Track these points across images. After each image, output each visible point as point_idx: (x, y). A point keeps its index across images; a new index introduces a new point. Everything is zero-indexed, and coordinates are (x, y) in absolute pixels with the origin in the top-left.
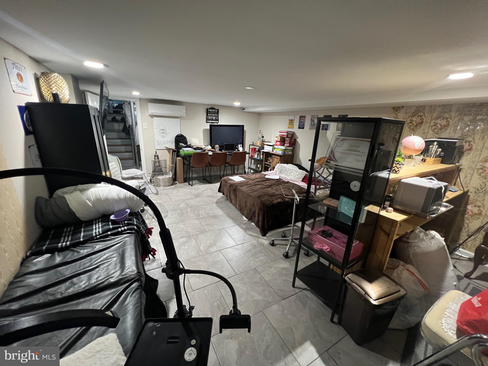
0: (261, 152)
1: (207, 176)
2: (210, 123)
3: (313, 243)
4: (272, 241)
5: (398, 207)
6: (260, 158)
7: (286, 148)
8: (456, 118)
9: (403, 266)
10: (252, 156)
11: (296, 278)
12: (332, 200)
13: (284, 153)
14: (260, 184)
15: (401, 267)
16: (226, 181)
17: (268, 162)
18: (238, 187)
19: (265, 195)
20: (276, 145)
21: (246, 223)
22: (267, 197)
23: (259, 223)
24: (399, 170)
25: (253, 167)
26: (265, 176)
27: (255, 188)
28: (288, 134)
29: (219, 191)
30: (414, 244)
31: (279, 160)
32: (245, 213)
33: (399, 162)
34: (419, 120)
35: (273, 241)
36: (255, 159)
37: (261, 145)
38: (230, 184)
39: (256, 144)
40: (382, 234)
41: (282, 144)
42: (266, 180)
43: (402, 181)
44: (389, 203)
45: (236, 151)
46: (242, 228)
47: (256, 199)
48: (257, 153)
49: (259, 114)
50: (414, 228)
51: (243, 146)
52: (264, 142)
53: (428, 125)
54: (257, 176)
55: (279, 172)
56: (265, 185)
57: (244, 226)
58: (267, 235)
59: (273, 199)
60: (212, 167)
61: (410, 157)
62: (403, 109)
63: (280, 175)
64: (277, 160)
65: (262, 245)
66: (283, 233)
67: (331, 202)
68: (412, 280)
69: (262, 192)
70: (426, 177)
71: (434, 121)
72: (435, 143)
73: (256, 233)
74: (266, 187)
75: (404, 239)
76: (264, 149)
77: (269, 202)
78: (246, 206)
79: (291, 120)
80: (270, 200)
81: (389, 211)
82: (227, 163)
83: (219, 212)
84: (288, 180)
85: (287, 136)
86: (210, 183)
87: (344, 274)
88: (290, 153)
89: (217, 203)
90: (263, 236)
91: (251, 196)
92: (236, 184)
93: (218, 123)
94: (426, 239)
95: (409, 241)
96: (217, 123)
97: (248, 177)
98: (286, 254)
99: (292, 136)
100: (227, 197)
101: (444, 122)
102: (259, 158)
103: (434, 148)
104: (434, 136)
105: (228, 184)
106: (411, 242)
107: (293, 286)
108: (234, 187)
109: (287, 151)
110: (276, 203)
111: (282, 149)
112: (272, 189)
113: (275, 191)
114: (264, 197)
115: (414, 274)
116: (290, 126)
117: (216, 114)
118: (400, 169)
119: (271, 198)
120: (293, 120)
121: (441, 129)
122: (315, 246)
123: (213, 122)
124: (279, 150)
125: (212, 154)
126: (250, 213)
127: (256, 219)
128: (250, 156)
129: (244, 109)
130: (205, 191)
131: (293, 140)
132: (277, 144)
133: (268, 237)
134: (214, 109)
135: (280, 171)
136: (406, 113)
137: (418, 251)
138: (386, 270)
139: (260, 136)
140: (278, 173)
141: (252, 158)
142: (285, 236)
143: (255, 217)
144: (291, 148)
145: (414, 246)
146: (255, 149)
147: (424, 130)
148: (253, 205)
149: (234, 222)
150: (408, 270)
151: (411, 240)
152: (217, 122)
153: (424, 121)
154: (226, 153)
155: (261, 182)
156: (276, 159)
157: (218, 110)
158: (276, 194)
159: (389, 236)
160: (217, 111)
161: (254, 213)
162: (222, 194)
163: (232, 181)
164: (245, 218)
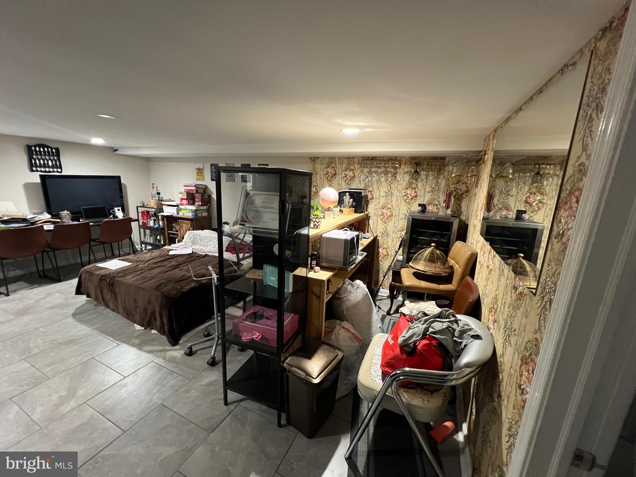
0: (160, 217)
1: (49, 270)
2: (41, 171)
3: (241, 335)
4: (188, 348)
5: (324, 264)
6: (159, 225)
7: (198, 208)
8: (359, 170)
9: (340, 325)
10: (144, 224)
11: (228, 391)
12: (255, 272)
13: (195, 215)
14: (159, 266)
15: (337, 328)
16: (90, 273)
17: (174, 229)
18: (116, 279)
19: (169, 281)
20: (182, 205)
21: (141, 335)
22: (171, 285)
23: (164, 327)
24: (319, 225)
25: (150, 240)
26: (168, 253)
27: (149, 274)
28: (197, 189)
29: (79, 292)
30: (345, 298)
31: (189, 225)
32: (137, 317)
33: (318, 216)
34: (333, 172)
35: (191, 348)
36: (150, 228)
37: (157, 206)
38: (99, 277)
39: (148, 204)
40: (314, 298)
41: (191, 202)
42: (169, 259)
43: (323, 235)
44: (316, 261)
45: (111, 218)
46: (133, 345)
47: (153, 291)
48: (153, 218)
49: (148, 160)
50: (343, 281)
51: (123, 210)
52: (163, 200)
53: (341, 176)
54: (155, 254)
55: (192, 243)
56: (168, 266)
57: (137, 341)
58: (181, 342)
59: (183, 285)
60: (56, 252)
61: (329, 209)
62: (319, 159)
63: (193, 247)
64: (187, 226)
65: (173, 360)
66: (206, 330)
67: (256, 274)
68: (349, 338)
69: (162, 278)
70: (342, 228)
71: (344, 172)
72: (347, 194)
73: (160, 345)
74: (170, 268)
75: (337, 296)
76: (163, 212)
77: (175, 292)
78: (136, 307)
79: (199, 169)
80: (177, 289)
81: (316, 271)
82: (94, 240)
83: (82, 330)
84: (207, 252)
85: (197, 191)
86: (58, 280)
87: (282, 360)
88: (205, 214)
89: (74, 315)
90: (173, 345)
91: (142, 289)
92: (113, 274)
93: (61, 172)
94: (353, 290)
95: (341, 297)
96: (58, 172)
97: (138, 258)
98: (211, 360)
99: (204, 191)
100: (97, 299)
101: (351, 174)
102: (157, 226)
103: (347, 198)
104: (347, 187)
105: (95, 277)
106: (343, 297)
107: (226, 404)
108: (109, 280)
109: (199, 212)
110: (187, 290)
111: (191, 210)
112: (180, 270)
113: (185, 273)
114: (166, 285)
115: (349, 330)
116: (198, 176)
117: (53, 155)
118: (319, 223)
119: (179, 285)
120: (202, 169)
121: (350, 180)
122: (243, 338)
123: (47, 170)
124: (188, 211)
125: (52, 229)
126: (147, 316)
127: (158, 322)
128: (141, 224)
129: (117, 150)
130: (44, 298)
131: (206, 196)
132: (182, 202)
133: (181, 344)
134: (48, 147)
135: (192, 241)
136: (322, 164)
137: (349, 304)
138: (325, 336)
139: (155, 192)
140: (189, 245)
141: (144, 226)
142: (209, 335)
143: (155, 319)
144: (205, 208)
145: (345, 301)
146: (148, 212)
147: (338, 181)
148: (149, 302)
149: (117, 340)
150: (343, 328)
151: (342, 295)
152: (59, 170)
153: (337, 172)
154: (88, 223)
155: (162, 263)
156: (185, 225)
157: (57, 150)
158: (187, 276)
159: (320, 299)
160: (54, 150)
161: (153, 314)
162: (85, 296)
163: (104, 270)
164: (138, 327)
